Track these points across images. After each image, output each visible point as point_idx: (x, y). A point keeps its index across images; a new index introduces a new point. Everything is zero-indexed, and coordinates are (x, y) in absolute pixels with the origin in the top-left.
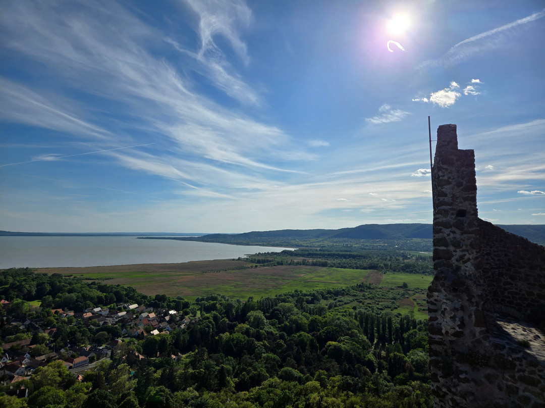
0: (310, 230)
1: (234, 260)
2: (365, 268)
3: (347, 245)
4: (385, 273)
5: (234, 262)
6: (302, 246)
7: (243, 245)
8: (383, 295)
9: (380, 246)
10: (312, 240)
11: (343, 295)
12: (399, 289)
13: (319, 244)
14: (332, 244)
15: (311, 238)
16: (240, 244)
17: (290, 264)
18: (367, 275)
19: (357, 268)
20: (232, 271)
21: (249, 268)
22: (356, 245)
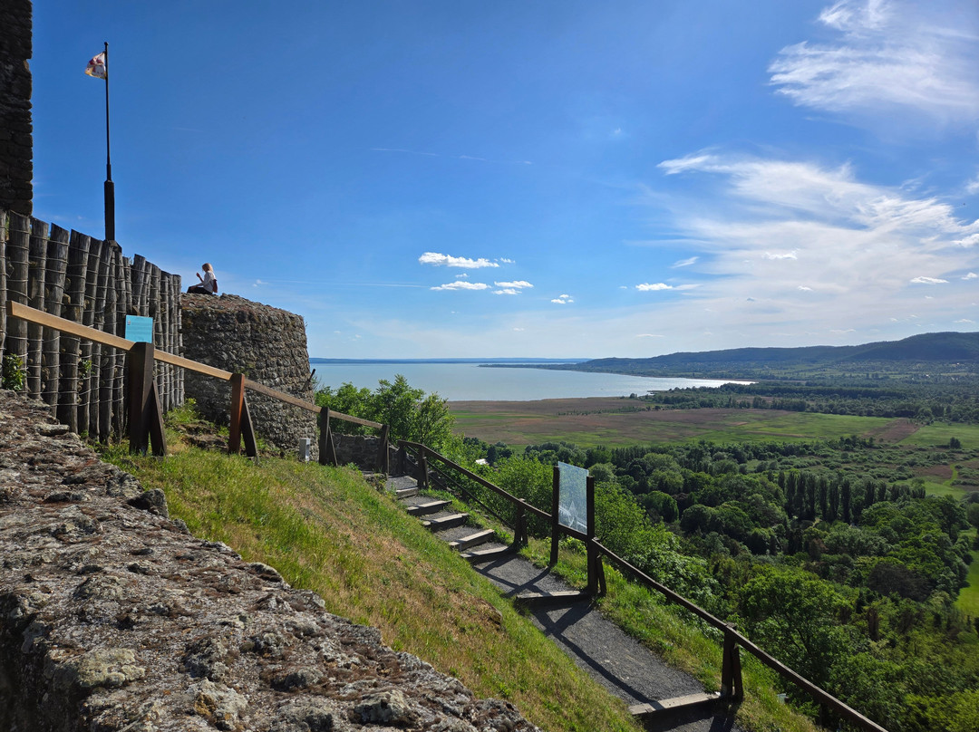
0: (800, 348)
1: (623, 398)
2: (887, 415)
3: (877, 375)
4: (928, 424)
5: (622, 400)
6: (773, 377)
7: (654, 376)
8: (889, 458)
9: (955, 377)
10: (799, 367)
11: (801, 454)
12: (939, 449)
13: (812, 374)
14: (841, 374)
15: (798, 363)
16: (649, 376)
17: (727, 406)
18: (883, 426)
19: (869, 414)
20: (611, 414)
21: (643, 410)
22: (896, 375)
